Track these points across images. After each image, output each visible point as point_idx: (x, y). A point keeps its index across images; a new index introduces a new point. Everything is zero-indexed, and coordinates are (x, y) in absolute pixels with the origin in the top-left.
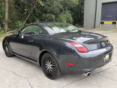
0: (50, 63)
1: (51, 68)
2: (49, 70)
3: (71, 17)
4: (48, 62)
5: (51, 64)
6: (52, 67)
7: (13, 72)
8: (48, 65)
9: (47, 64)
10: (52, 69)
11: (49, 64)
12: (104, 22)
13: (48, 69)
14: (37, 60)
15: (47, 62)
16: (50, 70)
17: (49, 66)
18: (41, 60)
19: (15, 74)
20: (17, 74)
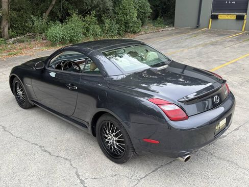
0: (114, 134)
1: (115, 142)
2: (111, 145)
4: (110, 131)
5: (116, 136)
6: (118, 141)
7: (41, 147)
8: (110, 137)
9: (107, 134)
10: (117, 146)
11: (112, 135)
12: (217, 16)
13: (109, 145)
14: (86, 124)
15: (107, 132)
16: (114, 147)
17: (112, 139)
18: (95, 125)
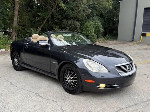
3: (101, 26)
19: (39, 96)
20: (42, 95)
